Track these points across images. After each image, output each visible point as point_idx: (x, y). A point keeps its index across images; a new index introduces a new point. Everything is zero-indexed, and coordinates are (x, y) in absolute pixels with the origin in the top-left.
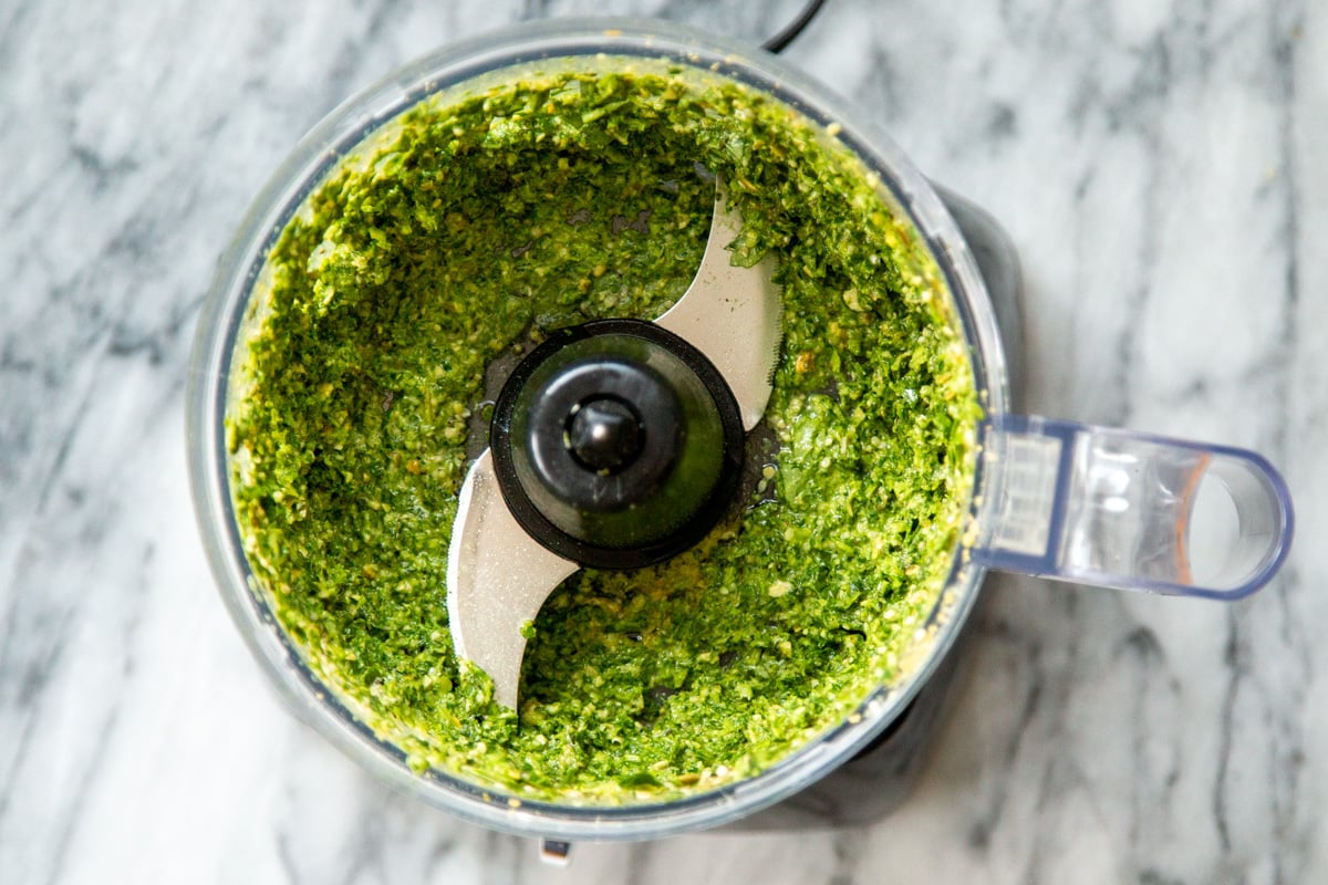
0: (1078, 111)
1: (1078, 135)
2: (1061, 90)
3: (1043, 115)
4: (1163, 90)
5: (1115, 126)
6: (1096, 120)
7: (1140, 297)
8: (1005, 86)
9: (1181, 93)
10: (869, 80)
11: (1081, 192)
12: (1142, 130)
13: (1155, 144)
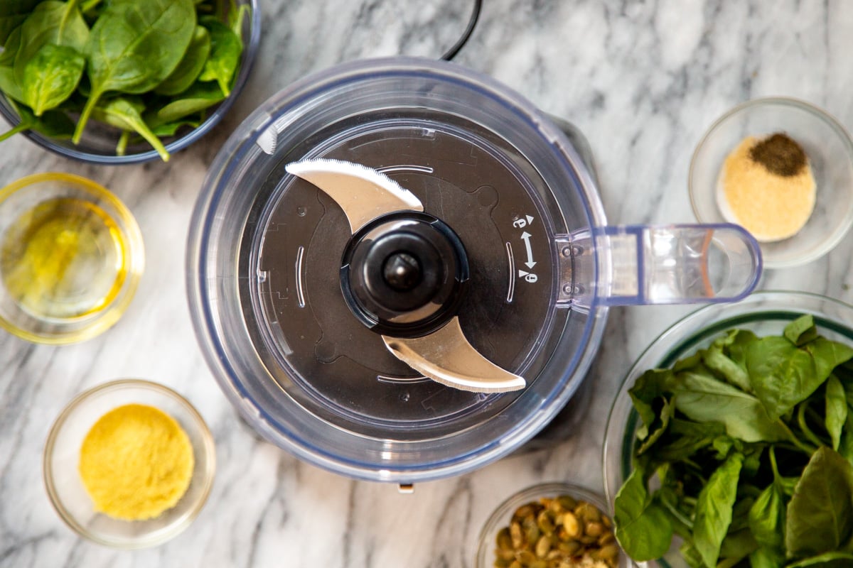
0: (637, 101)
1: (636, 113)
2: (630, 89)
3: (619, 101)
4: (682, 96)
5: (655, 111)
6: (646, 106)
7: (658, 199)
8: (601, 83)
9: (691, 98)
10: (532, 70)
11: (634, 142)
12: (669, 115)
13: (675, 122)
